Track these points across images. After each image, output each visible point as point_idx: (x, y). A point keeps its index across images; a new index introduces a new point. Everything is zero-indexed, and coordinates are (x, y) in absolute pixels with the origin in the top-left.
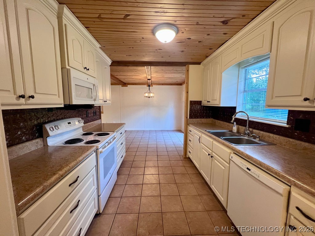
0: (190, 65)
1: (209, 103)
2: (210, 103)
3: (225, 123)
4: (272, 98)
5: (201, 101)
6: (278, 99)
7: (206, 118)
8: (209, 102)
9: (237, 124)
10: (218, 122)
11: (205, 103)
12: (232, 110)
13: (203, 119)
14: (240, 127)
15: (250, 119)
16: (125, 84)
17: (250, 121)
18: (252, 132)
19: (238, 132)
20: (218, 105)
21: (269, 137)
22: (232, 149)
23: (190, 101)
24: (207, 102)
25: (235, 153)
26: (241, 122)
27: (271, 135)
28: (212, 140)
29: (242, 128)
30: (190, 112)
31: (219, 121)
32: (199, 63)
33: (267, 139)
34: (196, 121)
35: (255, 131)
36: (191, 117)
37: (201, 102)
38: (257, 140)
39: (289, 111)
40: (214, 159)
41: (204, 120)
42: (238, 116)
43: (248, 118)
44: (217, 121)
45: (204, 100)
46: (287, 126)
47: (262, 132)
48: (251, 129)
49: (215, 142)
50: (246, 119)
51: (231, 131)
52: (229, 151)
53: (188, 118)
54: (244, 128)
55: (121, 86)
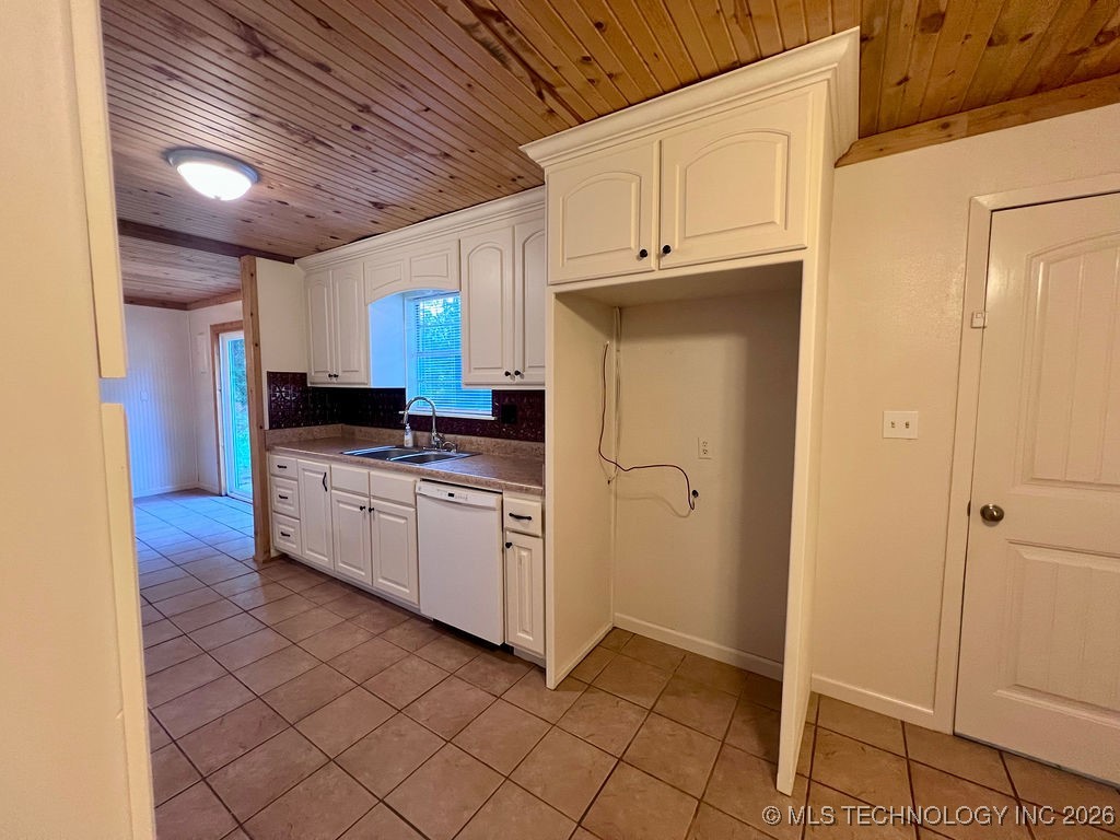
0: (257, 259)
1: (334, 380)
2: (339, 380)
3: (384, 430)
4: (470, 371)
5: (305, 374)
6: (477, 373)
7: (325, 423)
8: (336, 376)
9: (412, 428)
10: (361, 431)
11: (318, 379)
12: (396, 397)
13: (316, 428)
14: (419, 433)
15: (437, 414)
17: (437, 418)
18: (443, 440)
19: (416, 445)
20: (364, 384)
21: (471, 443)
22: (418, 473)
23: (268, 373)
24: (330, 376)
25: (424, 480)
26: (420, 423)
27: (474, 438)
28: (365, 471)
29: (423, 436)
30: (270, 407)
31: (363, 429)
32: (291, 260)
33: (468, 447)
34: (294, 436)
35: (447, 436)
36: (275, 424)
37: (303, 376)
38: (453, 453)
39: (493, 391)
40: (376, 513)
41: (318, 431)
42: (415, 409)
43: (434, 412)
44: (357, 428)
45: (316, 372)
46: (493, 419)
47: (460, 437)
48: (441, 435)
49: (374, 473)
50: (431, 414)
51: (402, 446)
52: (410, 479)
53: (267, 427)
54: (426, 434)
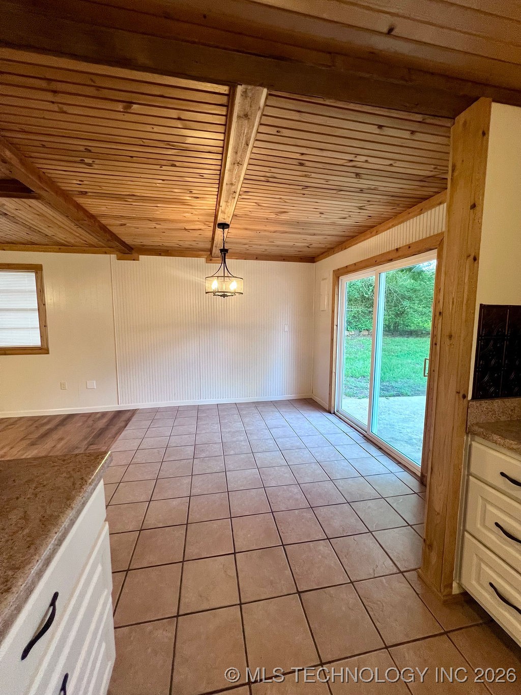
16: (128, 251)
23: (482, 308)
30: (478, 365)
36: (482, 390)
53: (470, 397)
55: (113, 256)
